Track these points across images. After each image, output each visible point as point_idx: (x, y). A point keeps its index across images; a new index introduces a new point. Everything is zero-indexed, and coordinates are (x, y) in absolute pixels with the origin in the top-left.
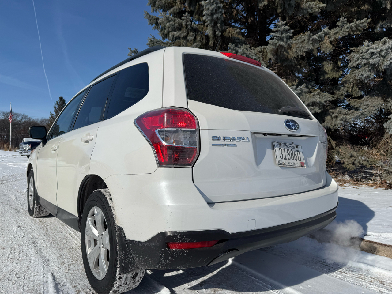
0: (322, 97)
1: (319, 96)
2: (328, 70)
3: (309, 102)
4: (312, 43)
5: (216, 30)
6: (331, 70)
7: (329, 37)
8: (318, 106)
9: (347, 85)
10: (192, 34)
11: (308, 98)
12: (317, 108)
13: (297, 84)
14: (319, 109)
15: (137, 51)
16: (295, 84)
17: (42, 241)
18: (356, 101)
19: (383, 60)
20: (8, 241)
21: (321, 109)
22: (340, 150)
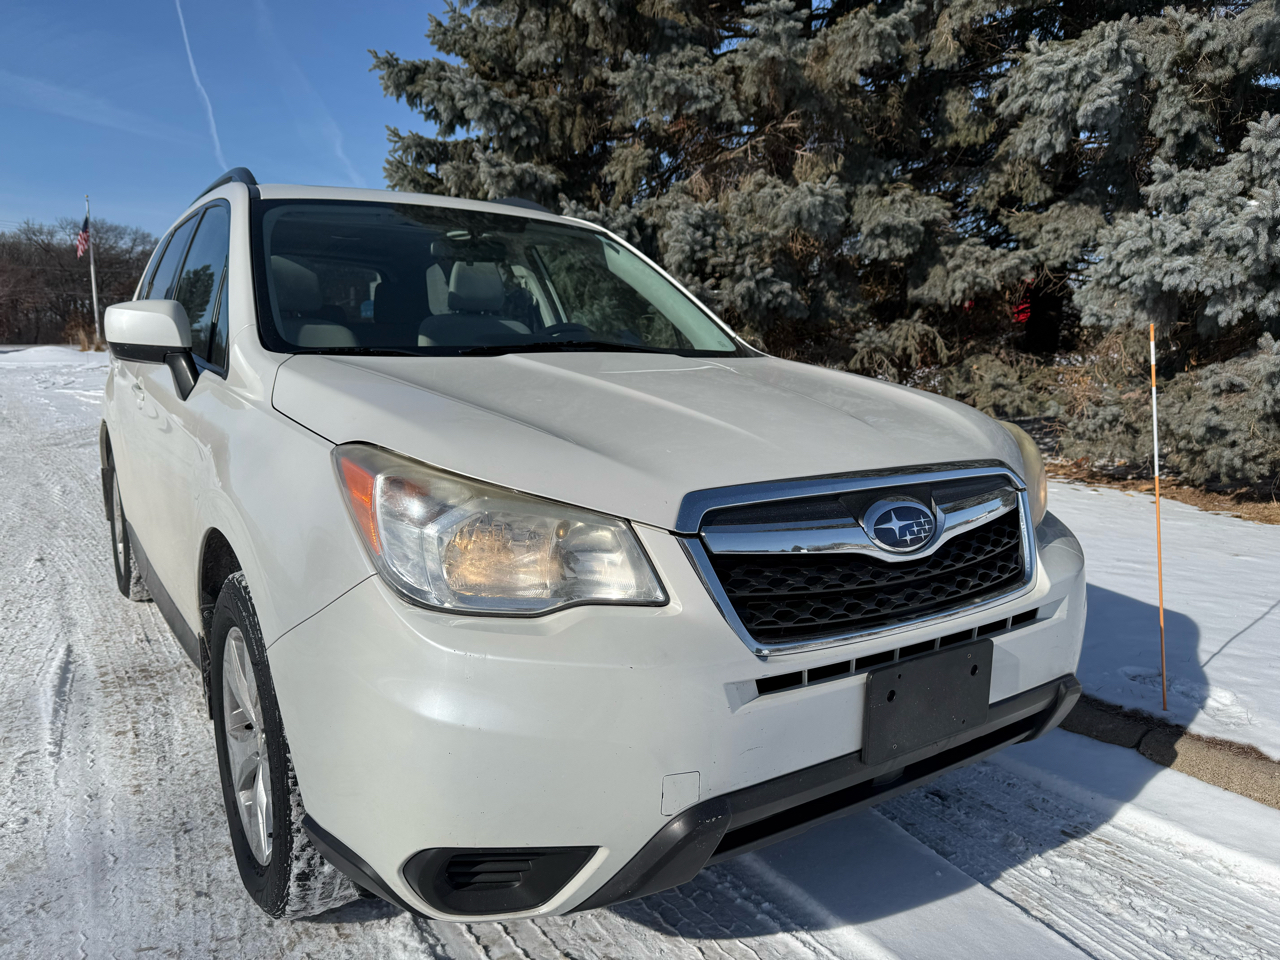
0: (917, 208)
1: (906, 206)
2: (957, 120)
3: (874, 223)
4: (879, 45)
5: (600, 4)
7: (950, 17)
8: (903, 236)
9: (1007, 167)
10: (532, 13)
11: (875, 211)
12: (900, 242)
13: (839, 168)
14: (905, 245)
15: (397, 60)
16: (835, 170)
17: (79, 589)
18: (1028, 217)
19: (1080, 100)
21: (912, 245)
22: (975, 367)
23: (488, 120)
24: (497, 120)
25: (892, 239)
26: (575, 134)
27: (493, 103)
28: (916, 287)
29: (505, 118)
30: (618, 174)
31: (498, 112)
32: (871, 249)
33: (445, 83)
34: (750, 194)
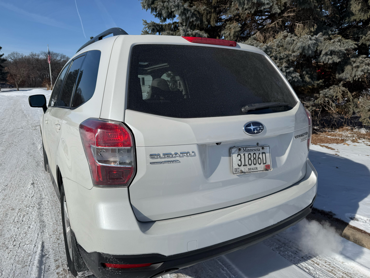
0: (343, 44)
1: (339, 43)
2: (356, 11)
3: (327, 50)
6: (359, 11)
8: (337, 55)
11: (327, 45)
12: (336, 57)
13: (315, 30)
14: (338, 58)
16: (312, 31)
17: (47, 202)
20: (19, 201)
21: (340, 58)
22: (359, 102)
23: (183, 15)
24: (186, 15)
25: (333, 56)
26: (212, 20)
27: (185, 9)
28: (339, 74)
29: (189, 14)
30: (228, 33)
31: (186, 12)
32: (325, 59)
33: (165, 3)
34: (281, 40)
